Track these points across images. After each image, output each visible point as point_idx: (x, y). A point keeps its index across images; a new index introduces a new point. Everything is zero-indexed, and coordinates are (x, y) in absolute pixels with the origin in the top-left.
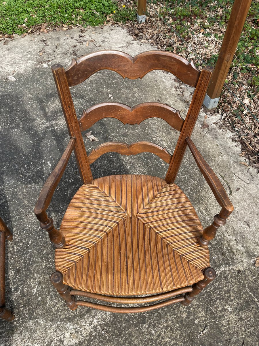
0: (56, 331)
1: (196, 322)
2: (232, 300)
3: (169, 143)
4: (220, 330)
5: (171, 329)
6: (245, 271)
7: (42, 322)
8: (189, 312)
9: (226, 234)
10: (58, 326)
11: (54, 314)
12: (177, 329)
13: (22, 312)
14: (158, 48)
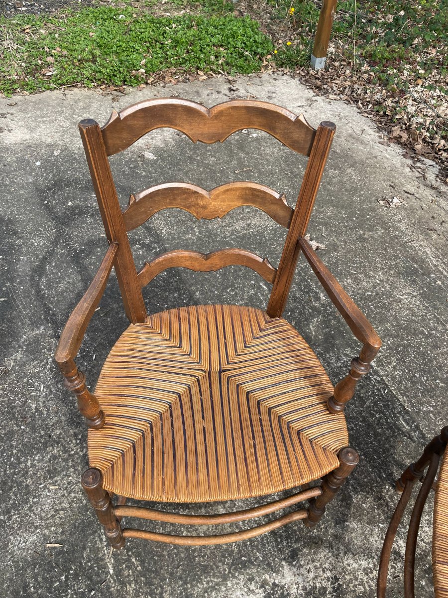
3: (433, 249)
7: (356, 527)
10: (382, 531)
11: (368, 513)
14: (360, 108)
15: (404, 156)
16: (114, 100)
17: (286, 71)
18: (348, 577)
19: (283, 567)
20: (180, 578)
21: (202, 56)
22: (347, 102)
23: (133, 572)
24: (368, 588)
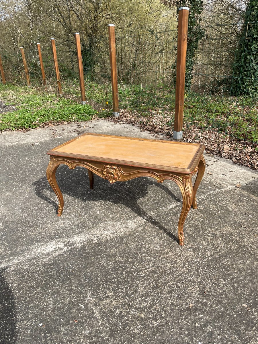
0: (121, 224)
1: (211, 210)
2: (229, 200)
4: (228, 211)
5: (197, 214)
6: (231, 190)
7: (110, 223)
8: (204, 207)
9: (212, 179)
10: (121, 222)
11: (116, 219)
12: (200, 214)
13: (94, 221)
14: (133, 124)
15: (150, 133)
16: (24, 133)
17: (103, 118)
18: (103, 236)
19: (74, 236)
20: (26, 245)
21: (65, 116)
22: (128, 123)
23: (4, 246)
24: (112, 237)
